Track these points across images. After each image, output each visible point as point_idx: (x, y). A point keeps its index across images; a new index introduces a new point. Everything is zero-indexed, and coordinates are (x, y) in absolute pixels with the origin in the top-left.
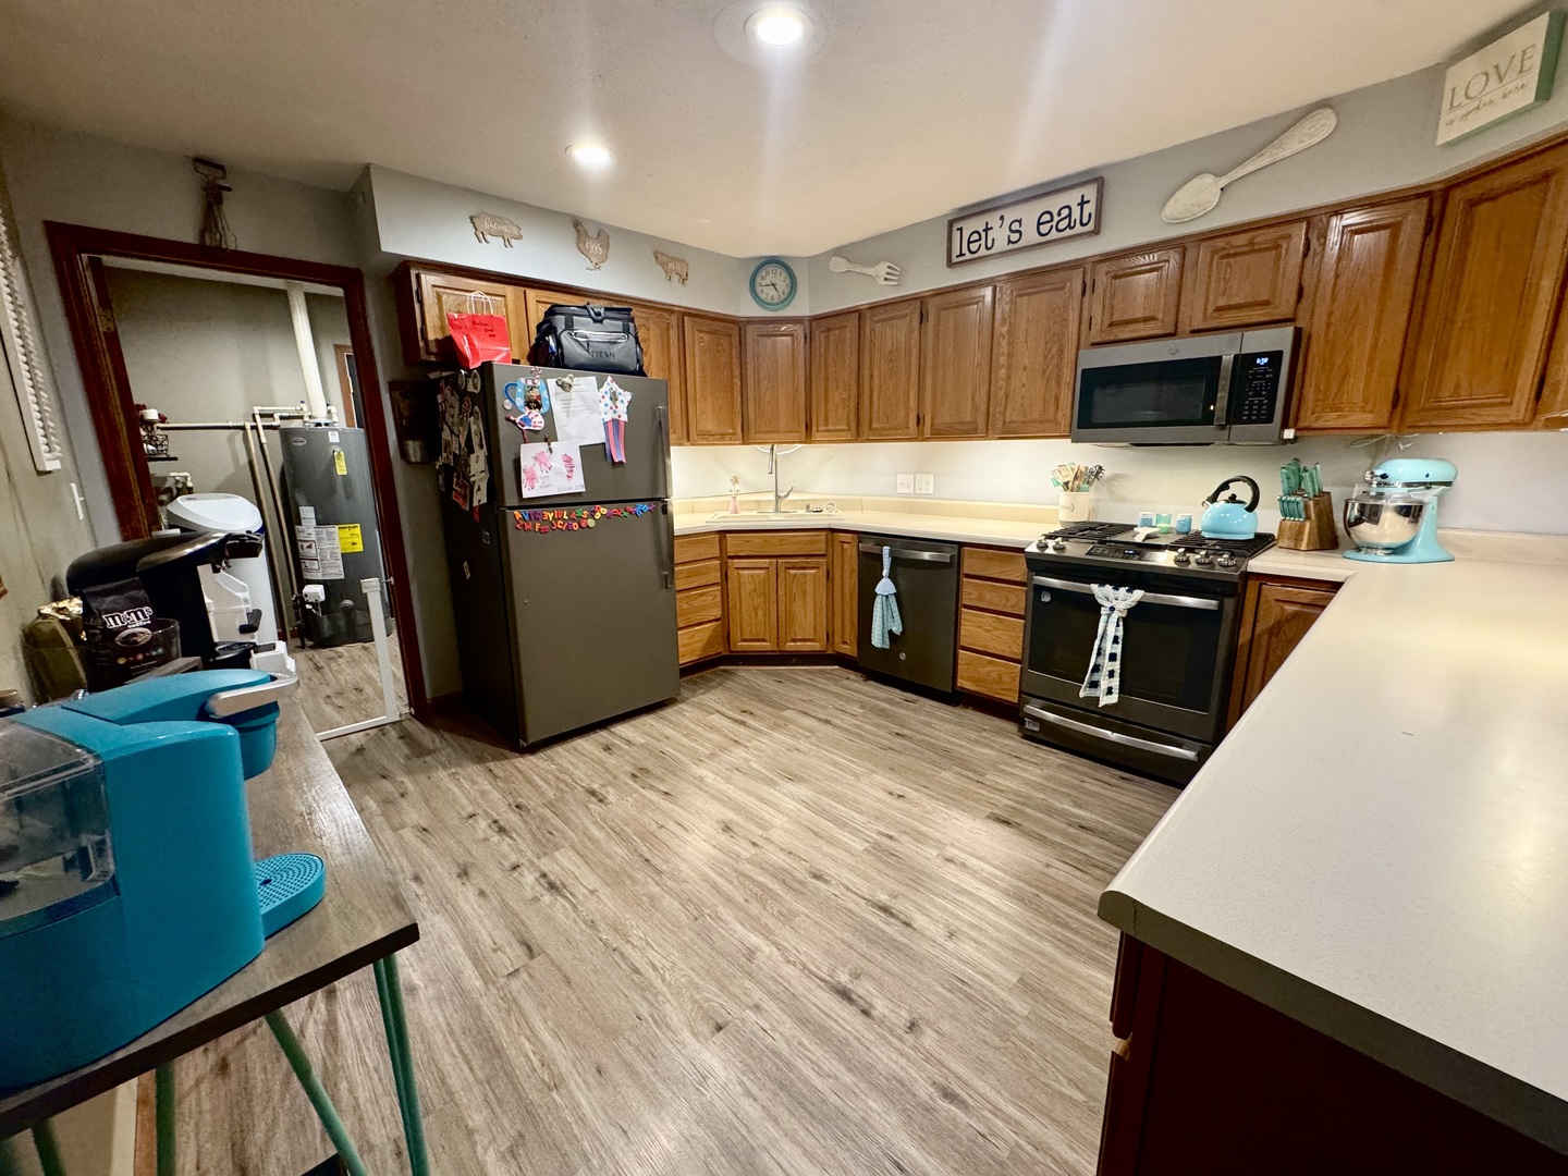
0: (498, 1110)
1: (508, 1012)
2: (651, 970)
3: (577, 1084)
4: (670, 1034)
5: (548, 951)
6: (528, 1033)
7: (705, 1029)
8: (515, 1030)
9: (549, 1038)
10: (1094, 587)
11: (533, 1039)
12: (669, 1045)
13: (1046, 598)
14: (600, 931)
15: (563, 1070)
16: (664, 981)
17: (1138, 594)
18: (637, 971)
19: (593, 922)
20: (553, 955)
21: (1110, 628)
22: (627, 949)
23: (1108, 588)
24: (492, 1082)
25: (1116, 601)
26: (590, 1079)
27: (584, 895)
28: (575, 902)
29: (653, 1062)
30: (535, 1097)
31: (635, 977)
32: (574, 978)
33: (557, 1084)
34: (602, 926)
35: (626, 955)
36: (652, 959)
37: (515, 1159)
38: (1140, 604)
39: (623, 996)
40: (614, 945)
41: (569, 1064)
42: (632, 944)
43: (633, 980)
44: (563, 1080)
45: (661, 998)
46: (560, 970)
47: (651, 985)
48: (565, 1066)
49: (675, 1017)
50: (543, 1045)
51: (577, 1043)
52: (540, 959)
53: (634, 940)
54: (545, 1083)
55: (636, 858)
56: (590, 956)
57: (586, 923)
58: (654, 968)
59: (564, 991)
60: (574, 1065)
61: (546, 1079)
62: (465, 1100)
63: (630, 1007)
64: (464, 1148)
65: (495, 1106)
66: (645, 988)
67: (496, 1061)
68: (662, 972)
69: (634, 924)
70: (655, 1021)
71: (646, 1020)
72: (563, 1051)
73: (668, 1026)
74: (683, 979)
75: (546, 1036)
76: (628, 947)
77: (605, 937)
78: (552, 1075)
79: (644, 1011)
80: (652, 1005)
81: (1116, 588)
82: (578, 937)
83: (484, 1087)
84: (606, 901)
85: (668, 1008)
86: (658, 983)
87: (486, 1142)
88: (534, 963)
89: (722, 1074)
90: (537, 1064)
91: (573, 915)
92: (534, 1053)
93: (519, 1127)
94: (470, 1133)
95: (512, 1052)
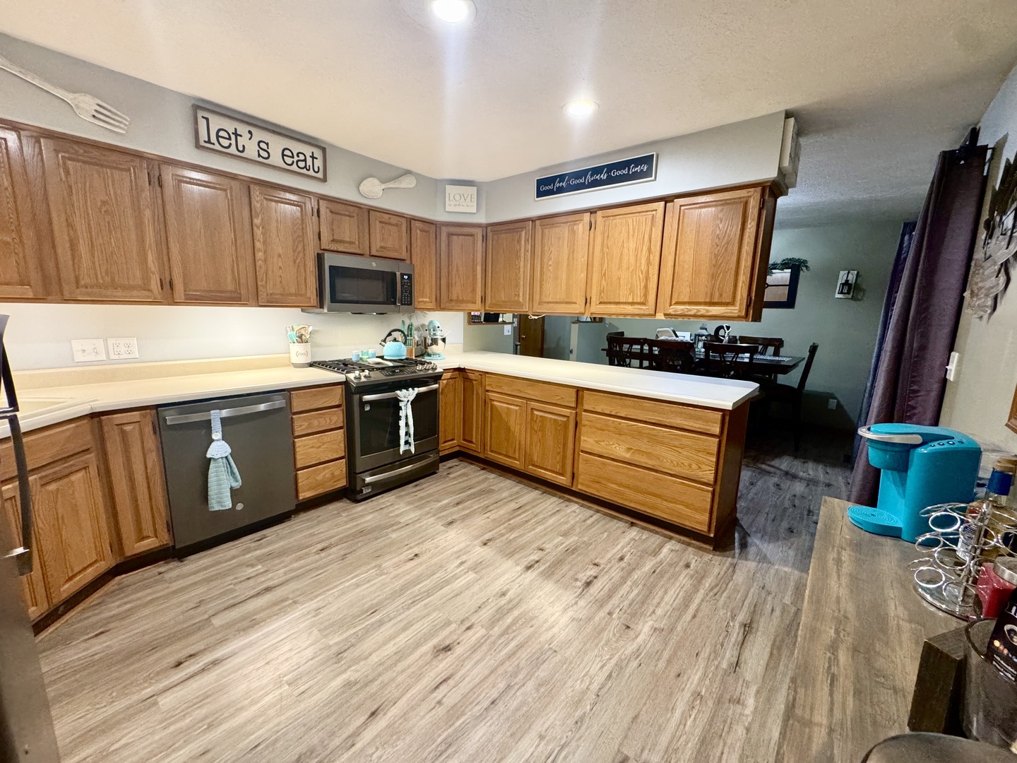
0: (729, 721)
1: (676, 750)
2: (606, 668)
3: (691, 684)
4: (642, 647)
5: (616, 747)
6: (682, 727)
7: (631, 633)
8: (685, 737)
9: (677, 711)
10: (398, 392)
11: (683, 722)
12: (648, 646)
13: (367, 408)
14: (585, 713)
15: (689, 695)
16: (611, 659)
17: (417, 390)
18: (610, 676)
19: (577, 723)
20: (617, 742)
21: (406, 411)
22: (595, 687)
23: (404, 391)
24: (719, 734)
25: (407, 396)
26: (685, 678)
27: (547, 745)
28: (557, 749)
29: (660, 652)
30: (710, 703)
31: (614, 675)
32: (631, 714)
33: (697, 695)
34: (579, 713)
35: (600, 686)
36: (597, 669)
37: (739, 699)
38: (418, 395)
39: (631, 678)
40: (594, 697)
41: (684, 693)
42: (590, 684)
43: (617, 676)
44: (694, 692)
45: (623, 657)
46: (629, 729)
47: (616, 665)
48: (687, 695)
49: (631, 648)
50: (683, 714)
51: (672, 693)
52: (625, 751)
53: (584, 686)
54: (701, 701)
55: (492, 713)
56: (609, 711)
57: (580, 727)
58: (602, 667)
59: (643, 717)
60: (683, 689)
61: (698, 702)
62: (738, 745)
63: (636, 672)
64: (756, 727)
65: (728, 723)
66: (620, 667)
67: (708, 739)
68: (604, 662)
69: (570, 690)
70: (638, 656)
71: (640, 660)
72: (680, 699)
73: (638, 650)
74: (606, 649)
75: (678, 714)
76: (592, 687)
77: (589, 707)
78: (695, 699)
79: (634, 664)
80: (629, 660)
81: (407, 390)
82: (596, 728)
83: (725, 736)
84: (551, 720)
85: (628, 652)
86: (613, 662)
87: (744, 718)
88: (631, 754)
89: (651, 623)
90: (695, 711)
91: (573, 744)
92: (690, 716)
93: (727, 704)
94: (748, 730)
95: (698, 731)
